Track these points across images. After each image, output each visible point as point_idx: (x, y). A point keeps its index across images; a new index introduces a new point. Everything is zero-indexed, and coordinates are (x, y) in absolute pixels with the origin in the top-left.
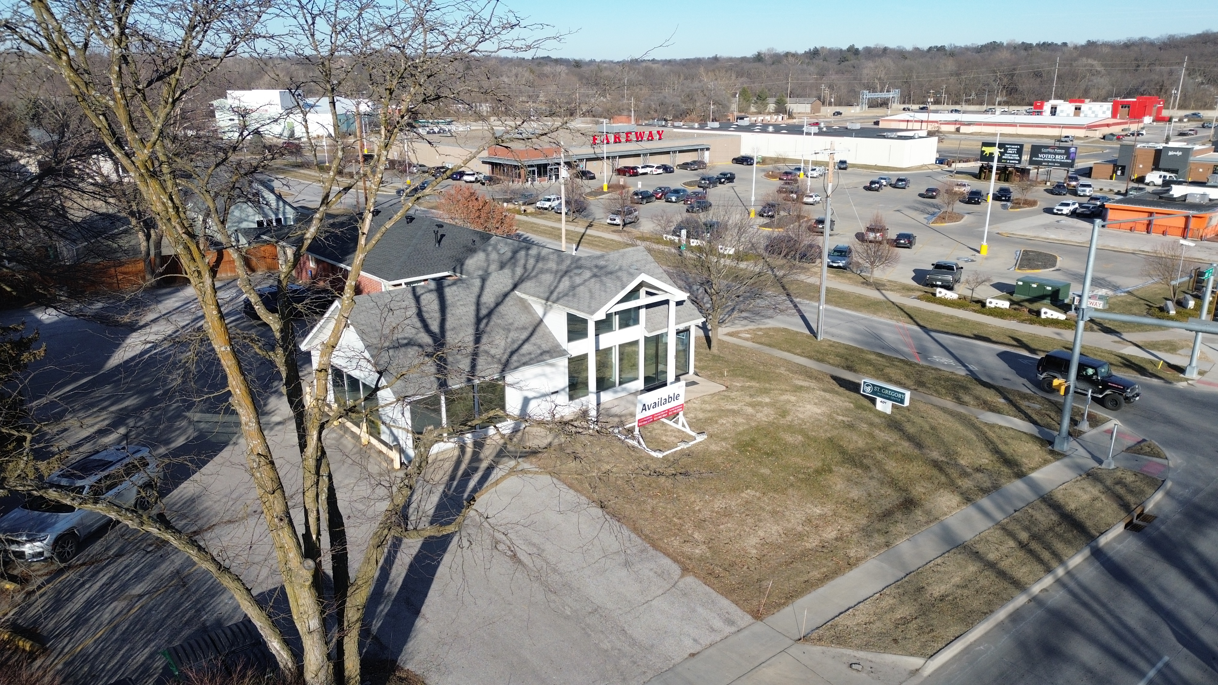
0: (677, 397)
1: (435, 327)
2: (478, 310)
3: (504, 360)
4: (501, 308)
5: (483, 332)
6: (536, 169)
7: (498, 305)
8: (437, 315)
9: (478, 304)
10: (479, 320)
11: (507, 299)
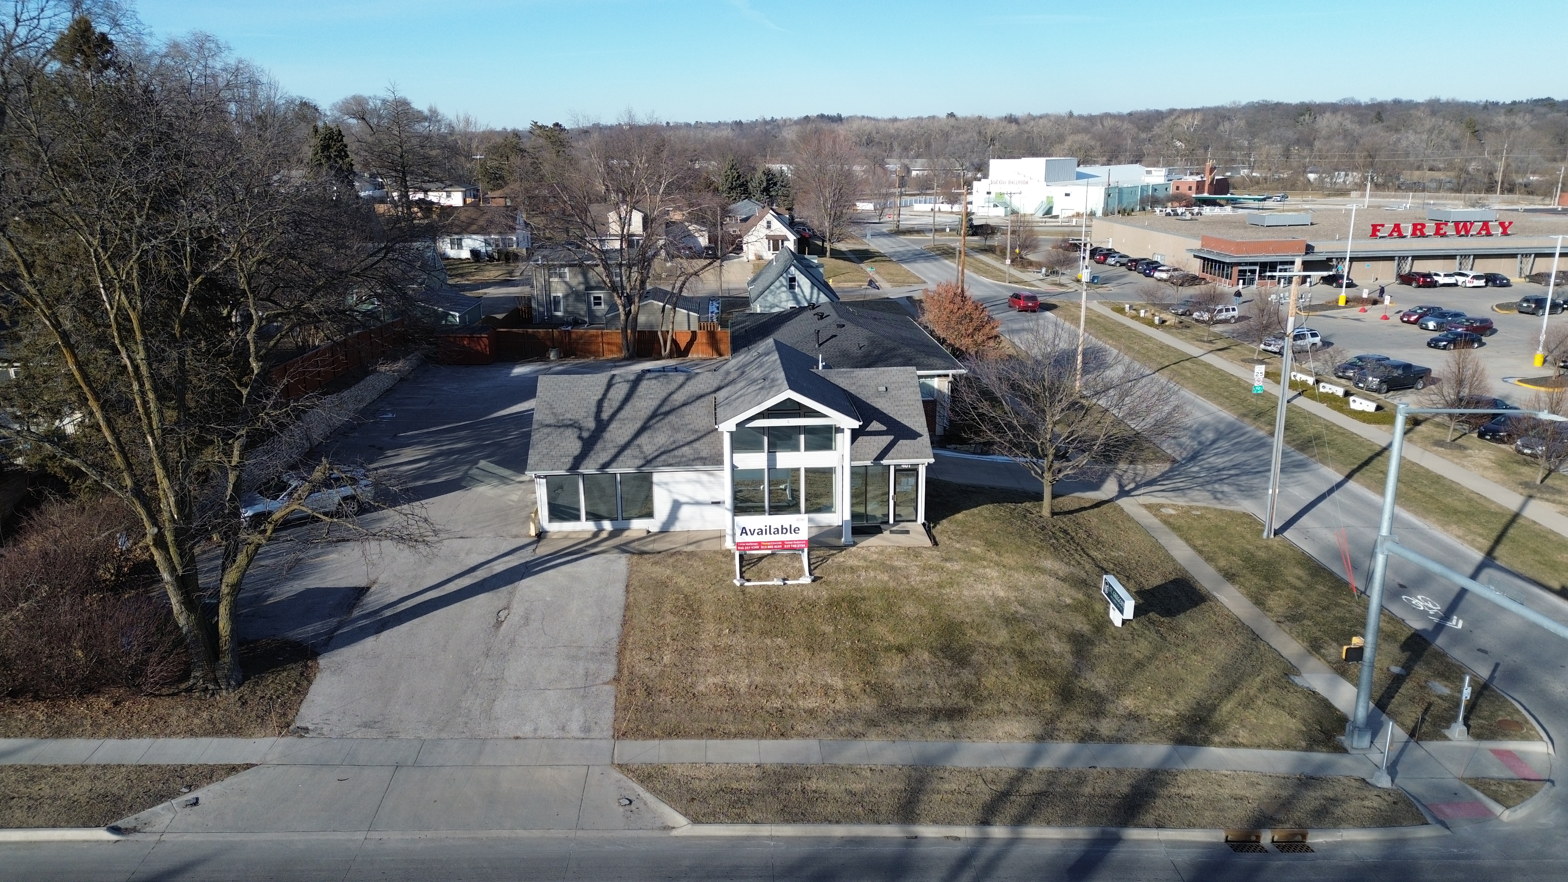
0: (796, 530)
1: (605, 416)
2: (660, 406)
3: (649, 458)
4: (686, 409)
5: (650, 427)
6: (1258, 268)
7: (684, 404)
8: (616, 404)
9: (665, 400)
10: (654, 415)
11: (698, 402)
